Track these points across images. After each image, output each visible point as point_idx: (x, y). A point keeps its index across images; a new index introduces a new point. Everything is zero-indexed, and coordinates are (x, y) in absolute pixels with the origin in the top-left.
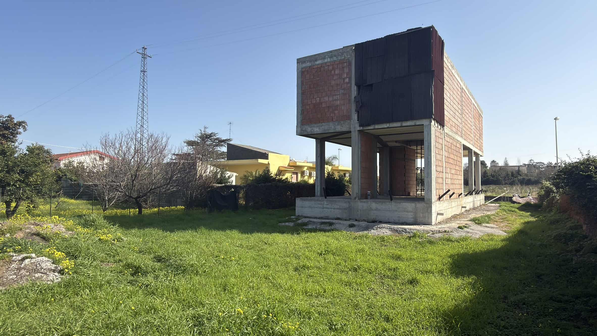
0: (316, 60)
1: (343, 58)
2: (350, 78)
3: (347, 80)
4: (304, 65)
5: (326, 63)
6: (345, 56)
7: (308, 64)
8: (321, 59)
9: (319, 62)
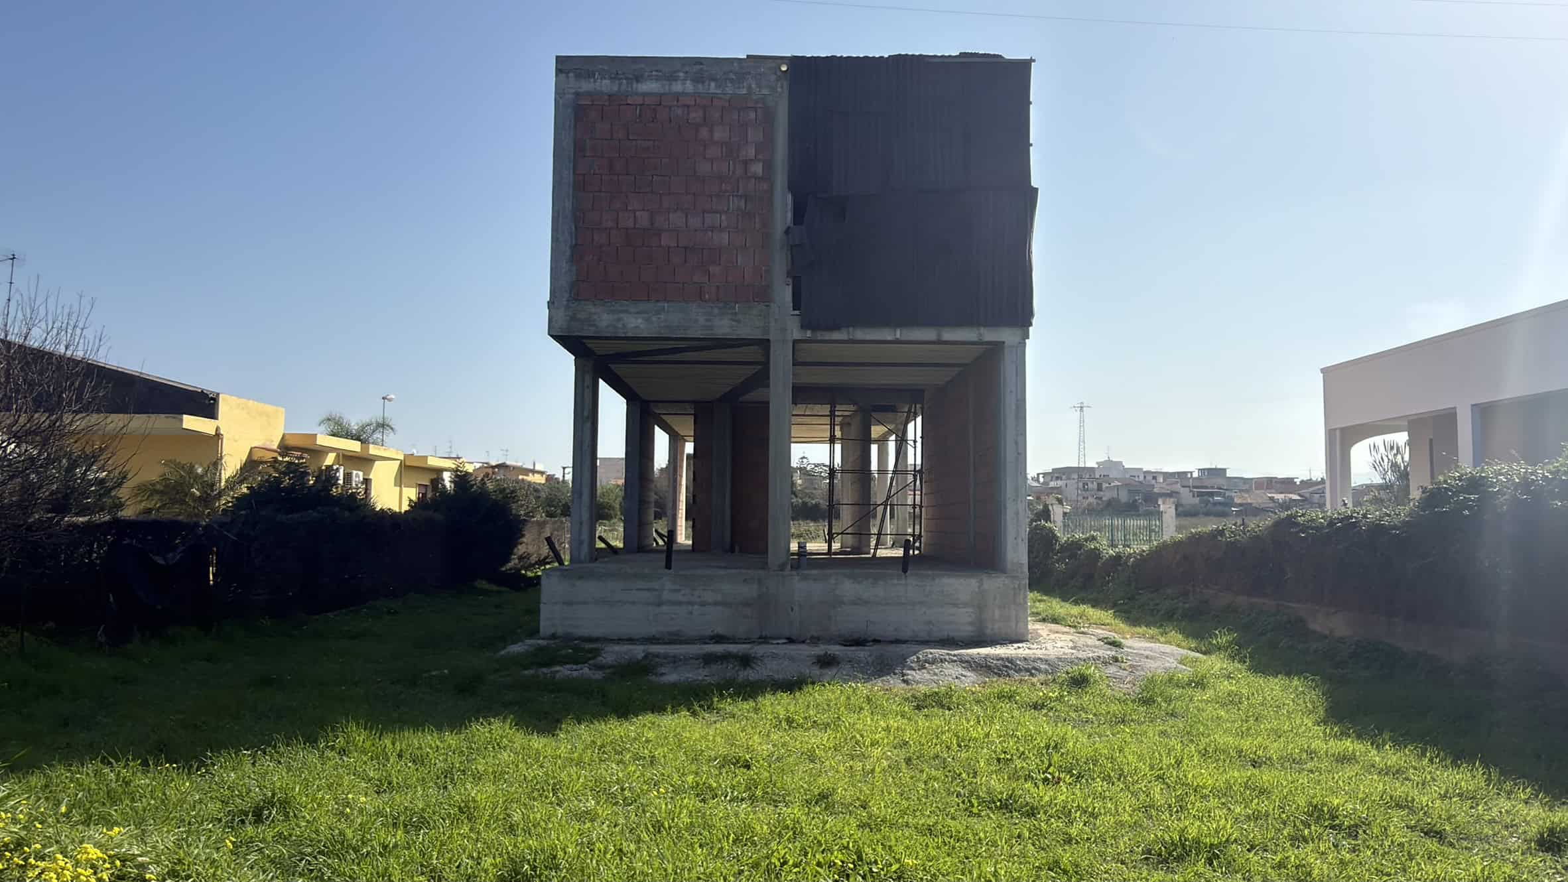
0: (638, 79)
1: (744, 91)
2: (769, 166)
3: (757, 168)
4: (586, 86)
5: (677, 96)
6: (750, 87)
7: (605, 85)
8: (658, 79)
9: (650, 87)
